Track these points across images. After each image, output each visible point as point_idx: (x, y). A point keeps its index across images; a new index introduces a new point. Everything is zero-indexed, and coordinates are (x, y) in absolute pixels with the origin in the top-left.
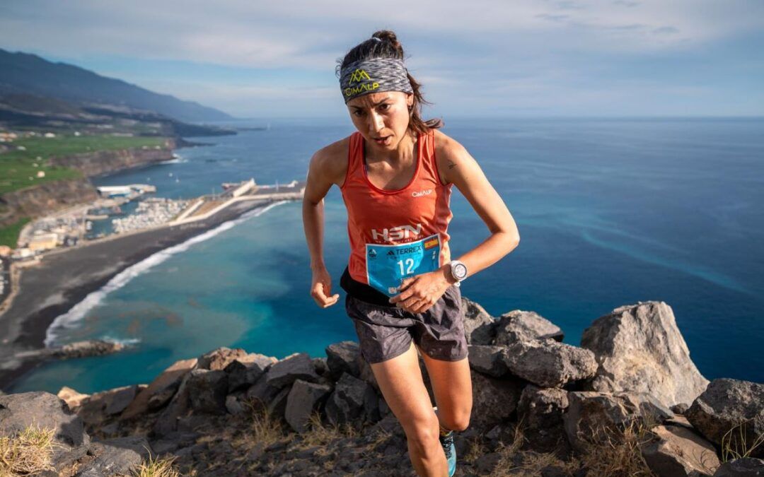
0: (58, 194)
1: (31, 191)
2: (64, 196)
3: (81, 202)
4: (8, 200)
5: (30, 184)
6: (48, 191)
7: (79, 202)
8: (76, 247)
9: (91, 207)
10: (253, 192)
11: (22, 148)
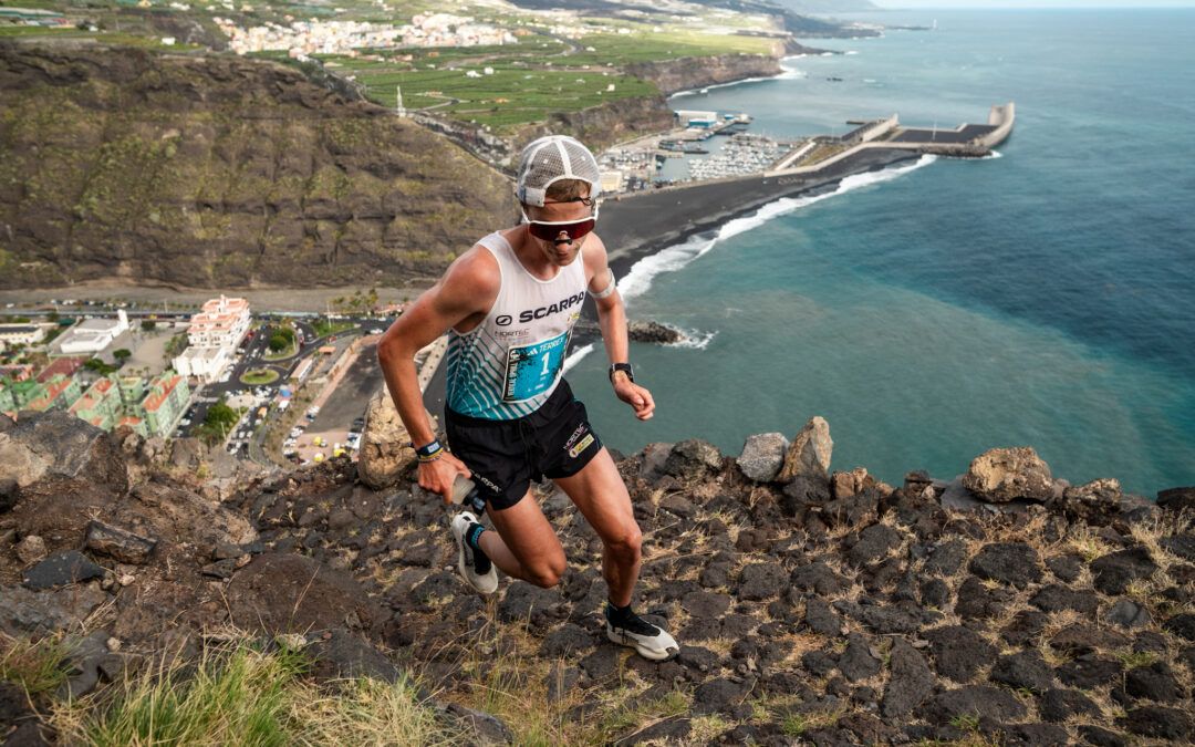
0: (628, 117)
1: (599, 110)
2: (634, 120)
3: (654, 131)
4: (572, 121)
5: (598, 101)
6: (617, 111)
7: (650, 130)
8: (643, 193)
9: (665, 138)
10: (894, 136)
11: (591, 49)
